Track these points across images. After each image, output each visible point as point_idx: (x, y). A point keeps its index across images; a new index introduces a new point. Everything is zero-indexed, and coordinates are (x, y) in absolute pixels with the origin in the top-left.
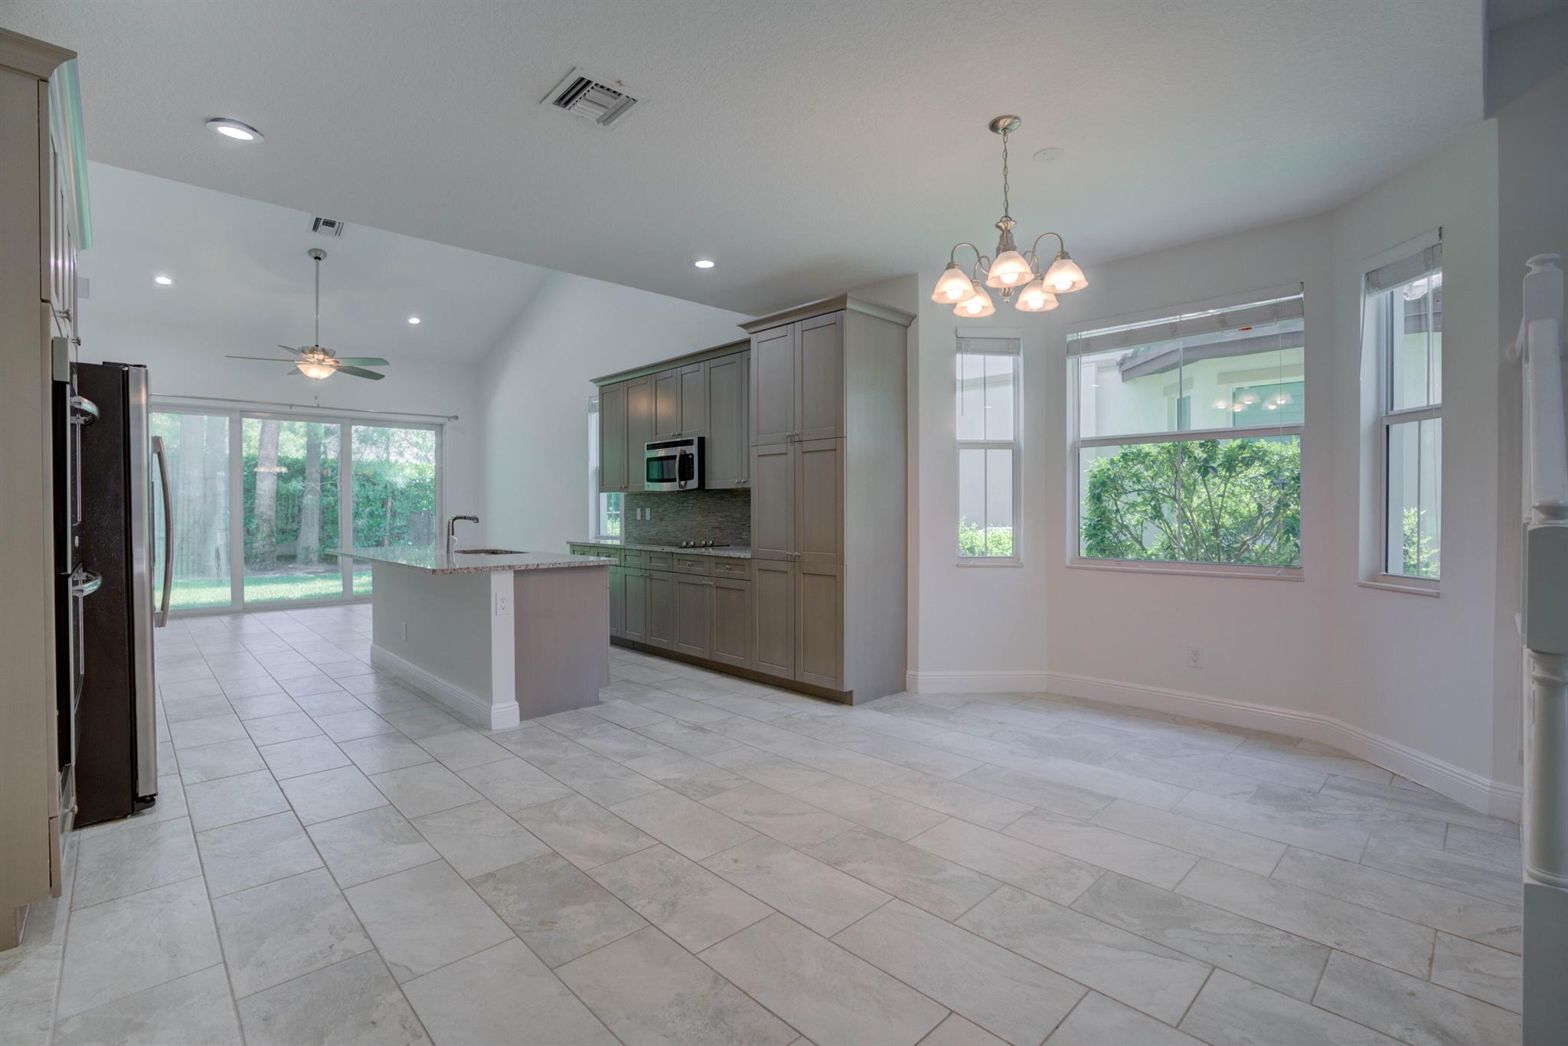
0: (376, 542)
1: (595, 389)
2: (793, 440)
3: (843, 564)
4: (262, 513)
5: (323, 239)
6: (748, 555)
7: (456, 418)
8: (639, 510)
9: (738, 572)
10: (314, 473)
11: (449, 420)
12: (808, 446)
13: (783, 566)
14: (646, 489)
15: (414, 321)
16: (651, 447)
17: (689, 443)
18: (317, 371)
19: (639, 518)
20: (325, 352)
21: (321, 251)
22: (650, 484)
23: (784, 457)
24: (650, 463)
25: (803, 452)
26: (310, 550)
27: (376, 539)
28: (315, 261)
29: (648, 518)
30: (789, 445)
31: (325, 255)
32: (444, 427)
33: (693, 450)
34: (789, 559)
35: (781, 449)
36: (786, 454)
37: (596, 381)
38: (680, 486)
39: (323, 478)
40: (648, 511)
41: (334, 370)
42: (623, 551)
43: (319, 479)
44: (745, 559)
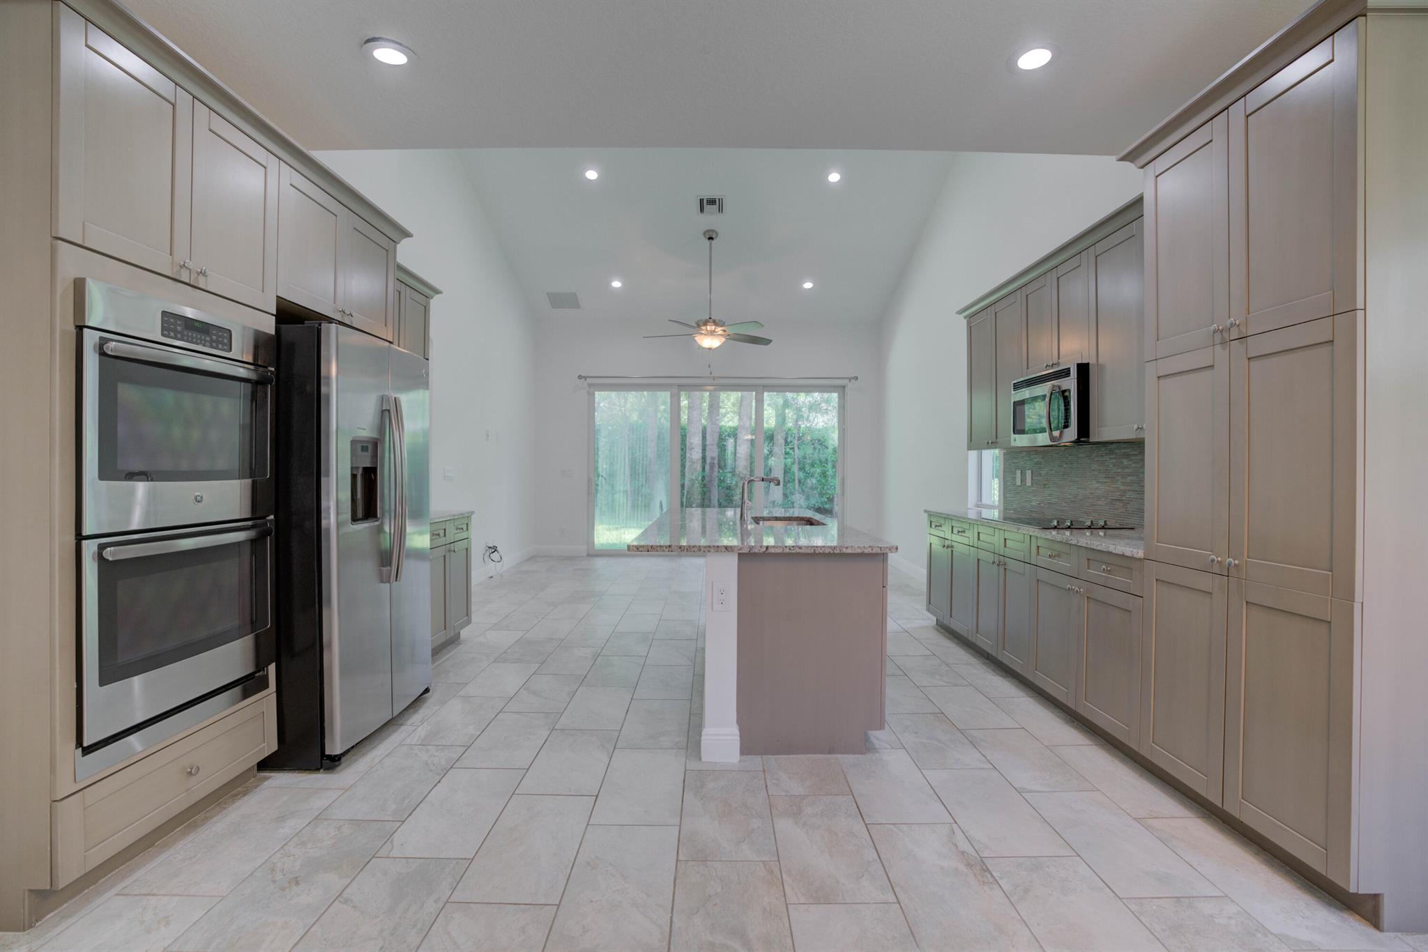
0: (827, 498)
1: (962, 323)
2: (1226, 337)
3: (1351, 598)
4: (739, 472)
5: (711, 219)
6: (1140, 554)
7: (856, 378)
8: (1018, 472)
9: (1120, 579)
10: (779, 439)
11: (850, 381)
12: (1257, 346)
13: (1203, 581)
14: (1013, 444)
15: (808, 285)
16: (1017, 386)
17: (1065, 373)
18: (710, 341)
19: (1019, 483)
20: (715, 323)
21: (713, 231)
22: (1016, 436)
23: (1208, 373)
24: (1018, 408)
25: (1249, 359)
26: (776, 503)
27: (828, 496)
28: (708, 242)
29: (1029, 483)
30: (1218, 348)
31: (717, 234)
32: (846, 388)
33: (1071, 384)
34: (1216, 569)
35: (1203, 359)
36: (1212, 366)
37: (960, 312)
38: (1052, 438)
39: (787, 443)
40: (1029, 473)
41: (724, 340)
42: (976, 526)
43: (784, 444)
44: (1132, 558)
